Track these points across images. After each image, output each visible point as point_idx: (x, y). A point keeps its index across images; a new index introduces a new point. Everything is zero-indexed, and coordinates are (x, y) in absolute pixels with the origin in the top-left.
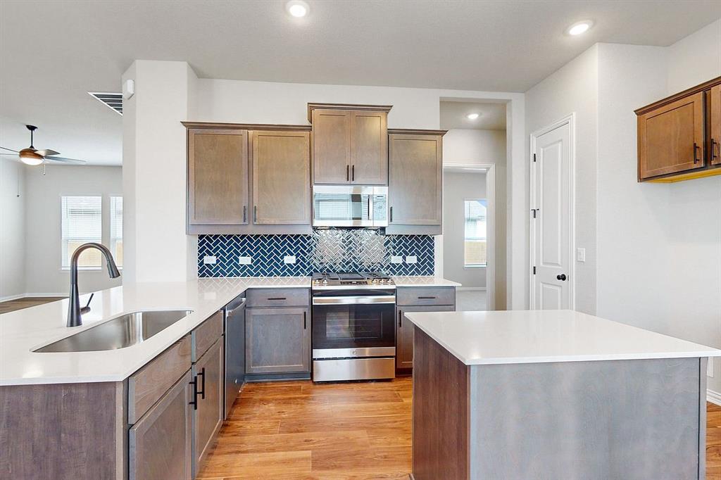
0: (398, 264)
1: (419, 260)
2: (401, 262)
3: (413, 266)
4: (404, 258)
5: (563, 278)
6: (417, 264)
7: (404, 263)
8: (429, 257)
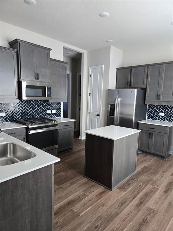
0: (49, 114)
1: (56, 111)
2: (50, 113)
3: (54, 114)
4: (51, 111)
5: (98, 115)
6: (56, 113)
7: (51, 113)
8: (60, 110)
